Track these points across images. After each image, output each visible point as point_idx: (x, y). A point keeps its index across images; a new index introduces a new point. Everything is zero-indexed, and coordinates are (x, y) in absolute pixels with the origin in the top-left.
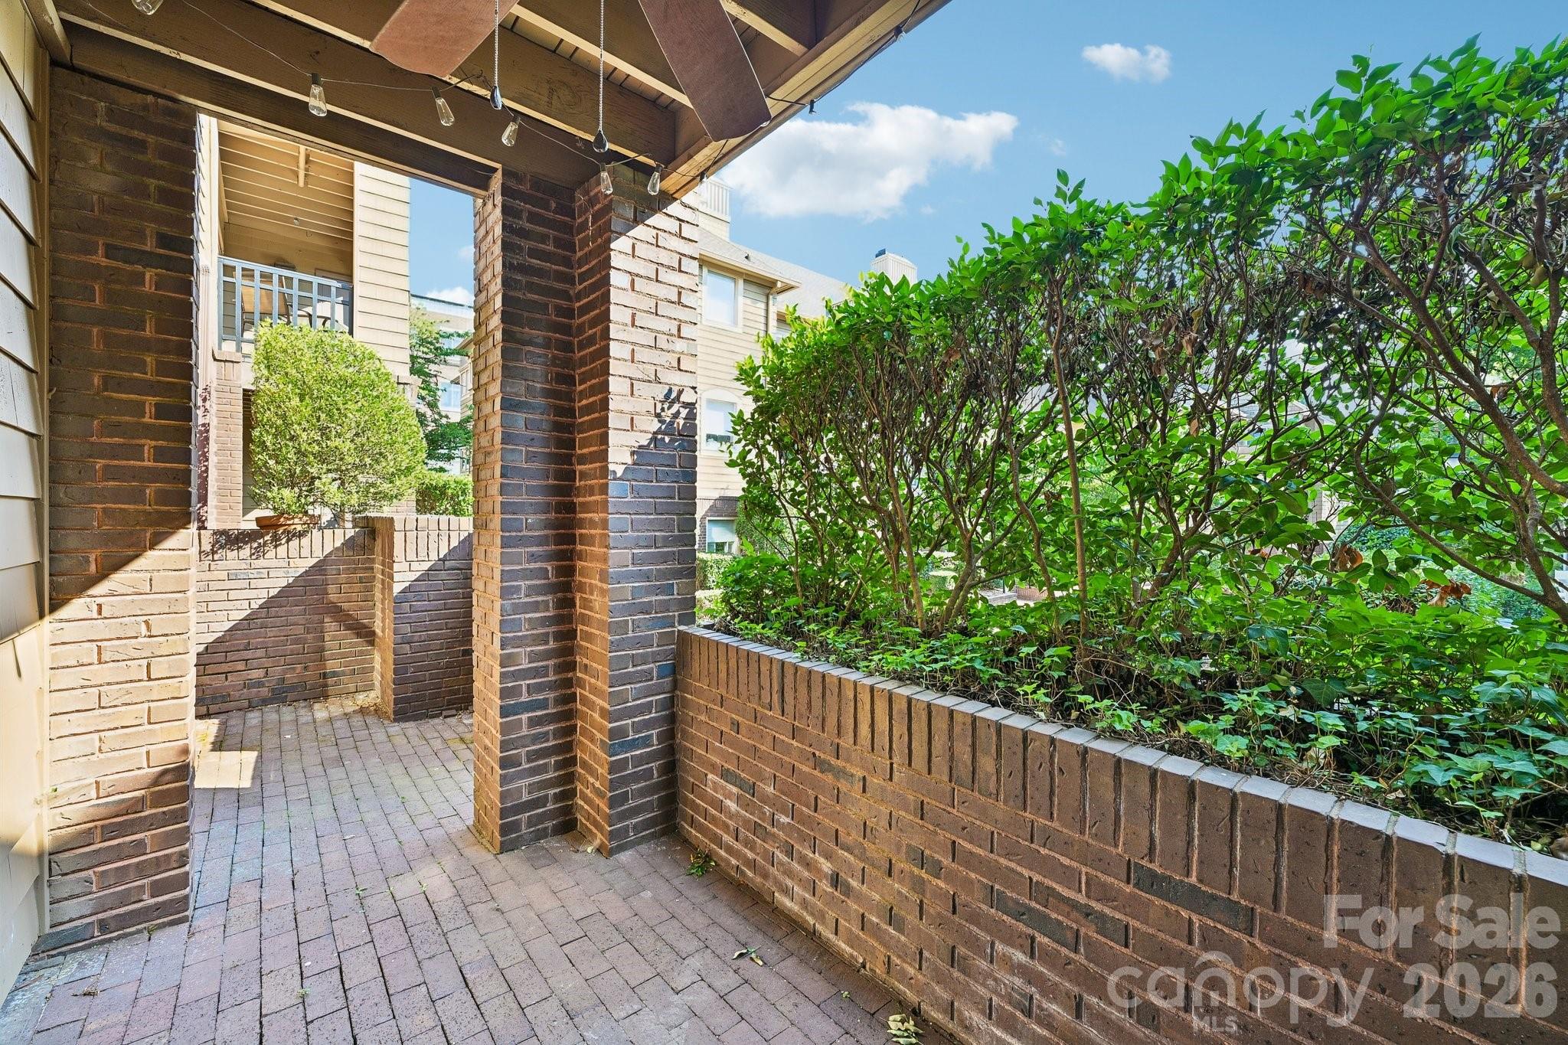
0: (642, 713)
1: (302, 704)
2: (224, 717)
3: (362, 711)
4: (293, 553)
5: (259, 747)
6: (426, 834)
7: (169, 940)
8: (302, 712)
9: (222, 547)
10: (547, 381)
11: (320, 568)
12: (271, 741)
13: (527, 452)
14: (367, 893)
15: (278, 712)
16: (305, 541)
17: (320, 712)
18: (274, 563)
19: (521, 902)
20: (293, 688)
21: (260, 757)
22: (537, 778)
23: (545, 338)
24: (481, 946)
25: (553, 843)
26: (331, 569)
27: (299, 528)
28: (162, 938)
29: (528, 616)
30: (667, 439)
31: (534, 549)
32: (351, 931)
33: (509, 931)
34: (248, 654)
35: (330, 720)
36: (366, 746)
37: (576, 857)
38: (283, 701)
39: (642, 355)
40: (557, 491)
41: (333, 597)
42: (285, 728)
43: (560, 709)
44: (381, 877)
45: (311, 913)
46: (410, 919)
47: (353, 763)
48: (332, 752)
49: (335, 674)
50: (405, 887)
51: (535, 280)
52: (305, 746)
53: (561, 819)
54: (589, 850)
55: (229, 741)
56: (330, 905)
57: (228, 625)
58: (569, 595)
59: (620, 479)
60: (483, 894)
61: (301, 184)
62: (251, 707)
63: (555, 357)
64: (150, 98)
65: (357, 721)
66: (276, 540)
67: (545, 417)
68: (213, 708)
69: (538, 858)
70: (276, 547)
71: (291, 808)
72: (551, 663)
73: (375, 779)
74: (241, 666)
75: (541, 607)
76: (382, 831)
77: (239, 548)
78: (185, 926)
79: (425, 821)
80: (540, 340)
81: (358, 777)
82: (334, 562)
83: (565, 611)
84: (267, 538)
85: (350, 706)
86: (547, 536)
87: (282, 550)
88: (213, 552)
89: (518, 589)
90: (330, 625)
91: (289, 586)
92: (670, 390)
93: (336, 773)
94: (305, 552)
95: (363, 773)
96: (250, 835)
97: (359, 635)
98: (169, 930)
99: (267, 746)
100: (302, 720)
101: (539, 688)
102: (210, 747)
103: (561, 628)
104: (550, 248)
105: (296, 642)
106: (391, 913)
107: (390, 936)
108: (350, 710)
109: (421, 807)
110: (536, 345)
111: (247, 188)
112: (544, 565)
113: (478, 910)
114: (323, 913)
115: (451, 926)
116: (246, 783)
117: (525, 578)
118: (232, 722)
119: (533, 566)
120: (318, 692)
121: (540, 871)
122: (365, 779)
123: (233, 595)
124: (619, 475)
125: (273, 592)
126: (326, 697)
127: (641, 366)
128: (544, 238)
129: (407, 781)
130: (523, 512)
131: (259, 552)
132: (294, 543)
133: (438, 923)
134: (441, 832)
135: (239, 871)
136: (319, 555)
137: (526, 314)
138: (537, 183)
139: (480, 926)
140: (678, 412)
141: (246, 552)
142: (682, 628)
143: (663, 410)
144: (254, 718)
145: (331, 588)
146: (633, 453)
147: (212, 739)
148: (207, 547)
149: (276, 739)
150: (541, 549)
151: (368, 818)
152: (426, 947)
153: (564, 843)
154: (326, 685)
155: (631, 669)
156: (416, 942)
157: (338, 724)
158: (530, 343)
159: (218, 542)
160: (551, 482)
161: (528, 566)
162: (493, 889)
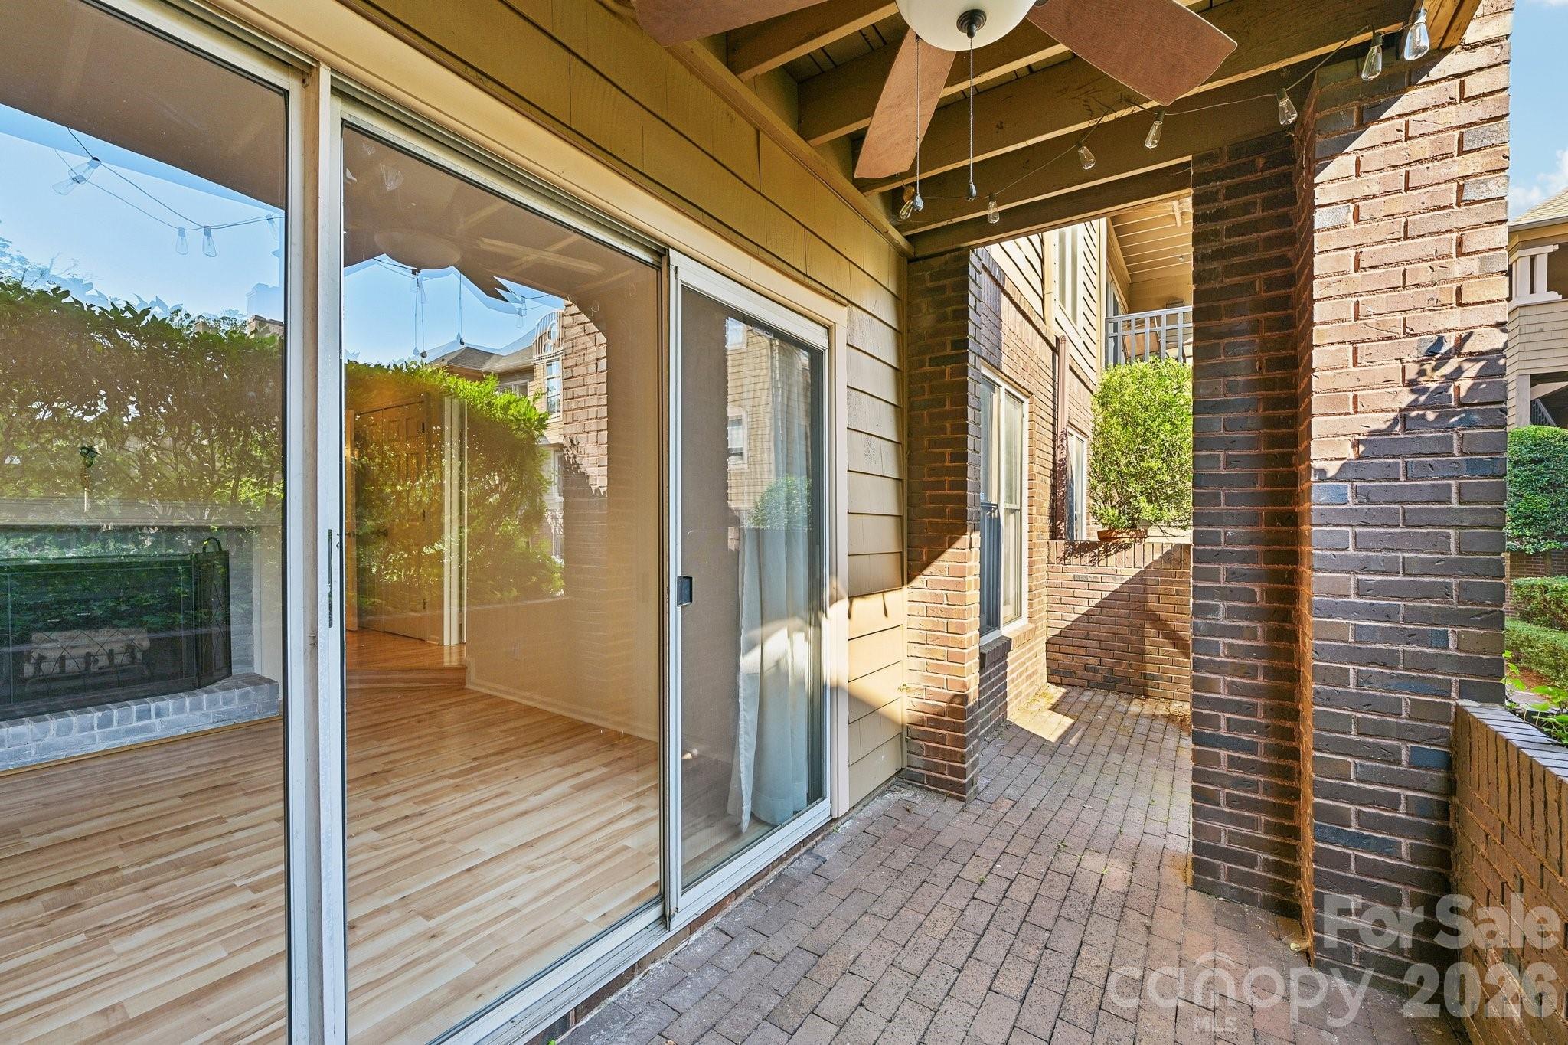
0: (1373, 804)
1: (1126, 696)
2: (1070, 688)
3: (1170, 718)
4: (1121, 563)
5: (1077, 718)
6: (1146, 837)
7: (952, 806)
8: (1122, 702)
9: (1070, 555)
10: (1254, 372)
11: (1141, 577)
12: (1087, 716)
13: (1227, 457)
14: (1065, 849)
15: (1105, 696)
16: (1130, 553)
17: (1135, 708)
18: (1106, 570)
19: (1174, 936)
20: (1119, 680)
21: (1073, 724)
22: (1240, 830)
23: (1249, 322)
24: (1110, 942)
25: (1260, 917)
26: (1150, 579)
27: (1127, 541)
28: (950, 803)
29: (1227, 641)
30: (1431, 416)
31: (1236, 566)
32: (1037, 866)
33: (1142, 950)
34: (1087, 643)
35: (1139, 716)
36: (1152, 747)
37: (1273, 943)
38: (1113, 689)
39: (1373, 304)
40: (1271, 498)
41: (1153, 606)
42: (1103, 710)
43: (1274, 761)
44: (1083, 845)
45: (1024, 839)
46: (1077, 884)
47: (1133, 757)
48: (1123, 740)
49: (1154, 677)
50: (1093, 863)
51: (1236, 260)
52: (1108, 728)
53: (1275, 895)
54: (1293, 946)
55: (1064, 707)
56: (1037, 841)
57: (1074, 617)
58: (1288, 626)
59: (1331, 479)
60: (1147, 907)
61: (1179, 224)
62: (1089, 687)
63: (1264, 341)
64: (948, 255)
65: (1159, 724)
66: (1107, 550)
67: (1251, 413)
68: (1065, 680)
69: (1228, 917)
70: (1107, 556)
71: (1068, 769)
72: (1261, 702)
73: (1142, 777)
74: (1082, 651)
75: (1246, 634)
76: (1115, 816)
77: (1082, 556)
78: (963, 804)
79: (1156, 828)
80: (1245, 326)
81: (1130, 768)
82: (1154, 574)
83: (1282, 645)
84: (1101, 549)
85: (1162, 709)
86: (1253, 553)
87: (1111, 560)
88: (1065, 559)
89: (1215, 609)
90: (1150, 632)
91: (1116, 591)
92: (1440, 341)
93: (1116, 758)
94: (1129, 563)
95: (1135, 767)
96: (1032, 772)
97: (1175, 646)
98: (955, 801)
99: (1083, 718)
100: (1118, 708)
101: (1244, 727)
102: (1050, 706)
103: (1276, 663)
104: (1258, 214)
105: (1122, 640)
106: (1068, 872)
107: (1057, 887)
108: (1159, 712)
109: (1162, 815)
110: (1242, 333)
111: (1143, 257)
112: (1249, 586)
113: (1133, 917)
114: (1029, 843)
115: (1101, 911)
116: (1053, 739)
117: (1222, 598)
118: (1072, 694)
119: (1233, 585)
120: (1139, 688)
121: (1218, 928)
122: (1133, 771)
123: (1078, 593)
124: (1330, 474)
125: (1106, 595)
126: (1147, 696)
127: (1372, 321)
128: (1247, 208)
129: (1167, 790)
130: (1221, 525)
131: (1094, 561)
132: (1121, 553)
133: (1093, 902)
134: (1160, 843)
135: (1010, 790)
136: (1141, 566)
137: (1223, 303)
138: (1237, 150)
139: (1123, 928)
140: (1459, 372)
141: (1086, 559)
142: (1461, 702)
143: (1422, 373)
144: (1087, 695)
145: (1151, 597)
146: (1355, 444)
147: (1053, 701)
148: (1061, 554)
149: (1091, 717)
150: (1245, 566)
151: (1113, 802)
152: (1070, 911)
153: (1272, 924)
154: (1146, 686)
155: (1353, 737)
156: (1068, 902)
157: (1143, 721)
158: (1232, 333)
159: (1067, 550)
160: (1259, 488)
161: (1227, 584)
162: (1159, 911)
